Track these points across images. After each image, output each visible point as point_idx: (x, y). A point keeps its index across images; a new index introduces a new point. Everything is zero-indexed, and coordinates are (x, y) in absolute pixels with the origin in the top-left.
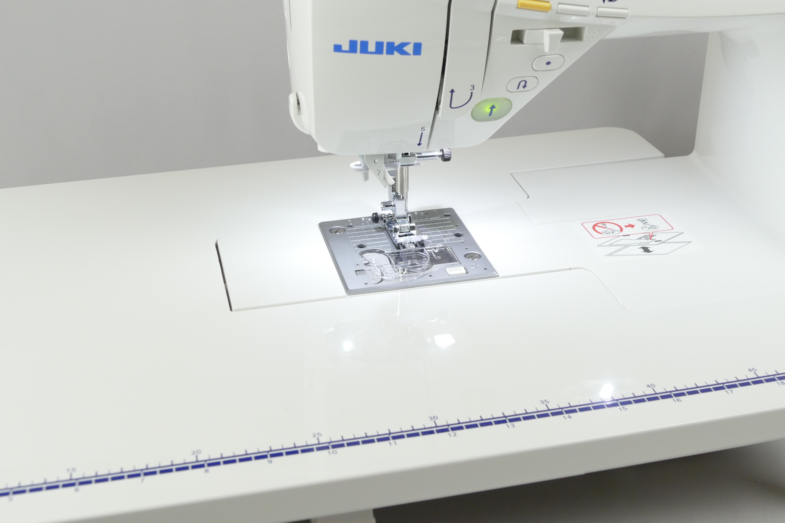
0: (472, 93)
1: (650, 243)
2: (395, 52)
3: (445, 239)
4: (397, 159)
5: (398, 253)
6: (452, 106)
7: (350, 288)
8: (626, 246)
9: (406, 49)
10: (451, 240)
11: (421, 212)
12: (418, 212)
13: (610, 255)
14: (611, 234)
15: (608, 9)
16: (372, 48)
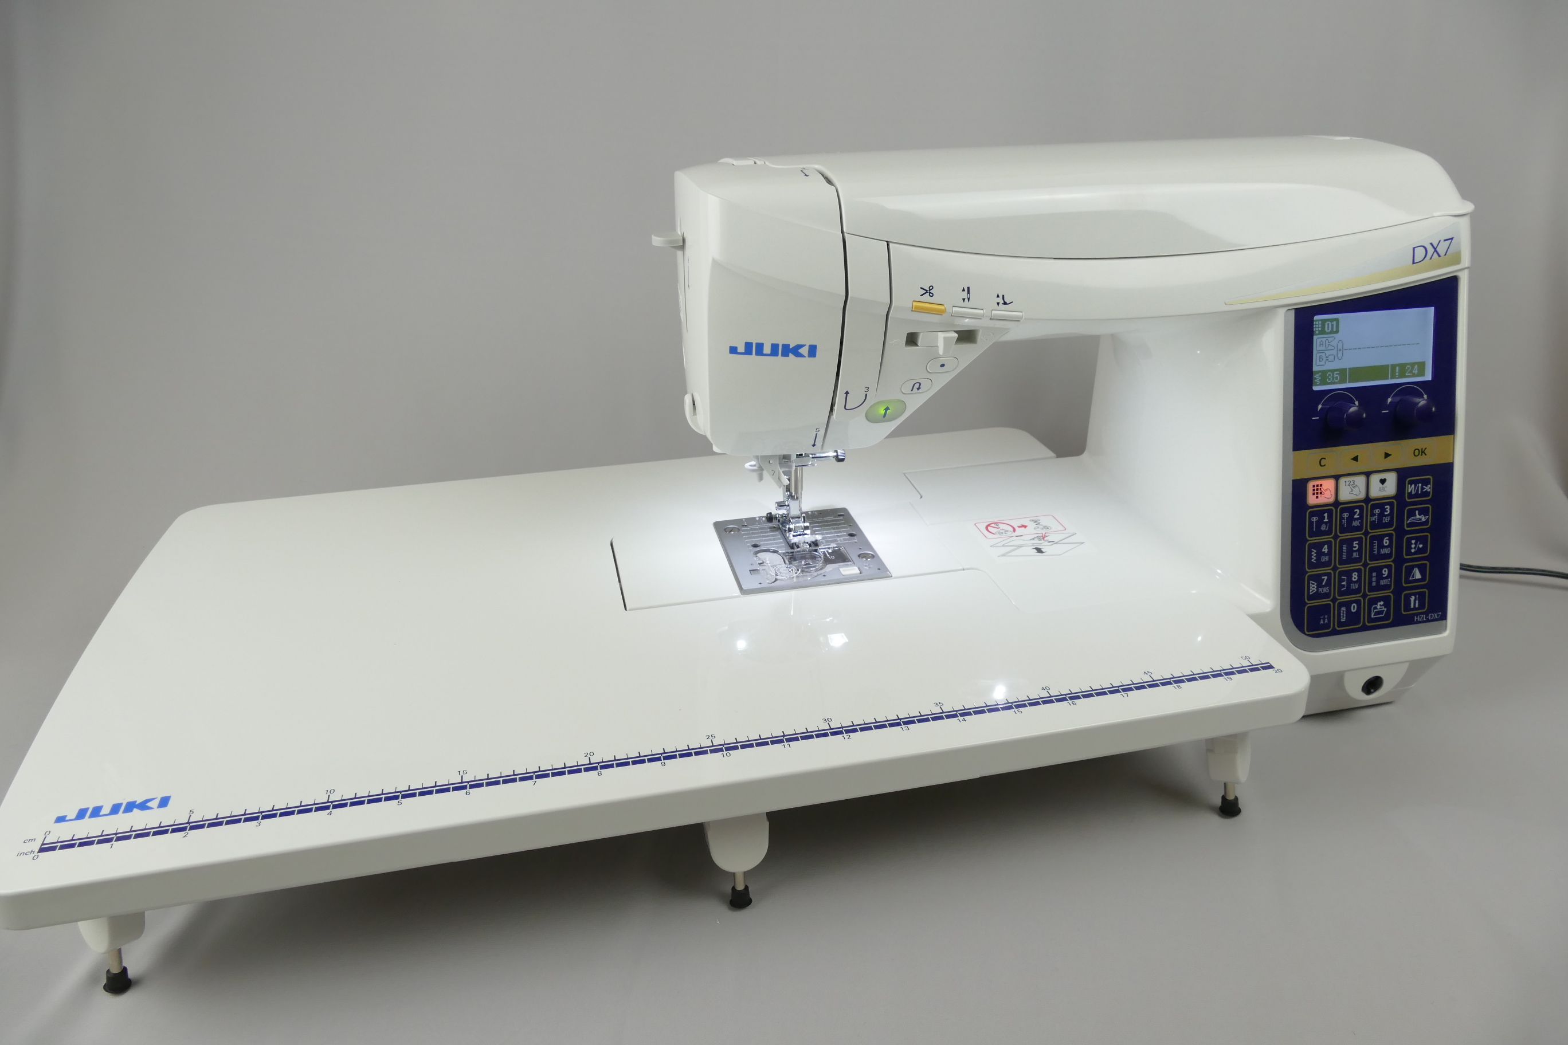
0: (866, 395)
1: (1043, 544)
2: (790, 354)
3: (838, 539)
4: (792, 460)
5: (793, 553)
6: (847, 408)
7: (744, 587)
8: (1020, 546)
9: (801, 351)
10: (845, 540)
11: (815, 511)
12: (812, 512)
13: (1003, 555)
14: (1004, 534)
15: (1002, 312)
16: (767, 350)
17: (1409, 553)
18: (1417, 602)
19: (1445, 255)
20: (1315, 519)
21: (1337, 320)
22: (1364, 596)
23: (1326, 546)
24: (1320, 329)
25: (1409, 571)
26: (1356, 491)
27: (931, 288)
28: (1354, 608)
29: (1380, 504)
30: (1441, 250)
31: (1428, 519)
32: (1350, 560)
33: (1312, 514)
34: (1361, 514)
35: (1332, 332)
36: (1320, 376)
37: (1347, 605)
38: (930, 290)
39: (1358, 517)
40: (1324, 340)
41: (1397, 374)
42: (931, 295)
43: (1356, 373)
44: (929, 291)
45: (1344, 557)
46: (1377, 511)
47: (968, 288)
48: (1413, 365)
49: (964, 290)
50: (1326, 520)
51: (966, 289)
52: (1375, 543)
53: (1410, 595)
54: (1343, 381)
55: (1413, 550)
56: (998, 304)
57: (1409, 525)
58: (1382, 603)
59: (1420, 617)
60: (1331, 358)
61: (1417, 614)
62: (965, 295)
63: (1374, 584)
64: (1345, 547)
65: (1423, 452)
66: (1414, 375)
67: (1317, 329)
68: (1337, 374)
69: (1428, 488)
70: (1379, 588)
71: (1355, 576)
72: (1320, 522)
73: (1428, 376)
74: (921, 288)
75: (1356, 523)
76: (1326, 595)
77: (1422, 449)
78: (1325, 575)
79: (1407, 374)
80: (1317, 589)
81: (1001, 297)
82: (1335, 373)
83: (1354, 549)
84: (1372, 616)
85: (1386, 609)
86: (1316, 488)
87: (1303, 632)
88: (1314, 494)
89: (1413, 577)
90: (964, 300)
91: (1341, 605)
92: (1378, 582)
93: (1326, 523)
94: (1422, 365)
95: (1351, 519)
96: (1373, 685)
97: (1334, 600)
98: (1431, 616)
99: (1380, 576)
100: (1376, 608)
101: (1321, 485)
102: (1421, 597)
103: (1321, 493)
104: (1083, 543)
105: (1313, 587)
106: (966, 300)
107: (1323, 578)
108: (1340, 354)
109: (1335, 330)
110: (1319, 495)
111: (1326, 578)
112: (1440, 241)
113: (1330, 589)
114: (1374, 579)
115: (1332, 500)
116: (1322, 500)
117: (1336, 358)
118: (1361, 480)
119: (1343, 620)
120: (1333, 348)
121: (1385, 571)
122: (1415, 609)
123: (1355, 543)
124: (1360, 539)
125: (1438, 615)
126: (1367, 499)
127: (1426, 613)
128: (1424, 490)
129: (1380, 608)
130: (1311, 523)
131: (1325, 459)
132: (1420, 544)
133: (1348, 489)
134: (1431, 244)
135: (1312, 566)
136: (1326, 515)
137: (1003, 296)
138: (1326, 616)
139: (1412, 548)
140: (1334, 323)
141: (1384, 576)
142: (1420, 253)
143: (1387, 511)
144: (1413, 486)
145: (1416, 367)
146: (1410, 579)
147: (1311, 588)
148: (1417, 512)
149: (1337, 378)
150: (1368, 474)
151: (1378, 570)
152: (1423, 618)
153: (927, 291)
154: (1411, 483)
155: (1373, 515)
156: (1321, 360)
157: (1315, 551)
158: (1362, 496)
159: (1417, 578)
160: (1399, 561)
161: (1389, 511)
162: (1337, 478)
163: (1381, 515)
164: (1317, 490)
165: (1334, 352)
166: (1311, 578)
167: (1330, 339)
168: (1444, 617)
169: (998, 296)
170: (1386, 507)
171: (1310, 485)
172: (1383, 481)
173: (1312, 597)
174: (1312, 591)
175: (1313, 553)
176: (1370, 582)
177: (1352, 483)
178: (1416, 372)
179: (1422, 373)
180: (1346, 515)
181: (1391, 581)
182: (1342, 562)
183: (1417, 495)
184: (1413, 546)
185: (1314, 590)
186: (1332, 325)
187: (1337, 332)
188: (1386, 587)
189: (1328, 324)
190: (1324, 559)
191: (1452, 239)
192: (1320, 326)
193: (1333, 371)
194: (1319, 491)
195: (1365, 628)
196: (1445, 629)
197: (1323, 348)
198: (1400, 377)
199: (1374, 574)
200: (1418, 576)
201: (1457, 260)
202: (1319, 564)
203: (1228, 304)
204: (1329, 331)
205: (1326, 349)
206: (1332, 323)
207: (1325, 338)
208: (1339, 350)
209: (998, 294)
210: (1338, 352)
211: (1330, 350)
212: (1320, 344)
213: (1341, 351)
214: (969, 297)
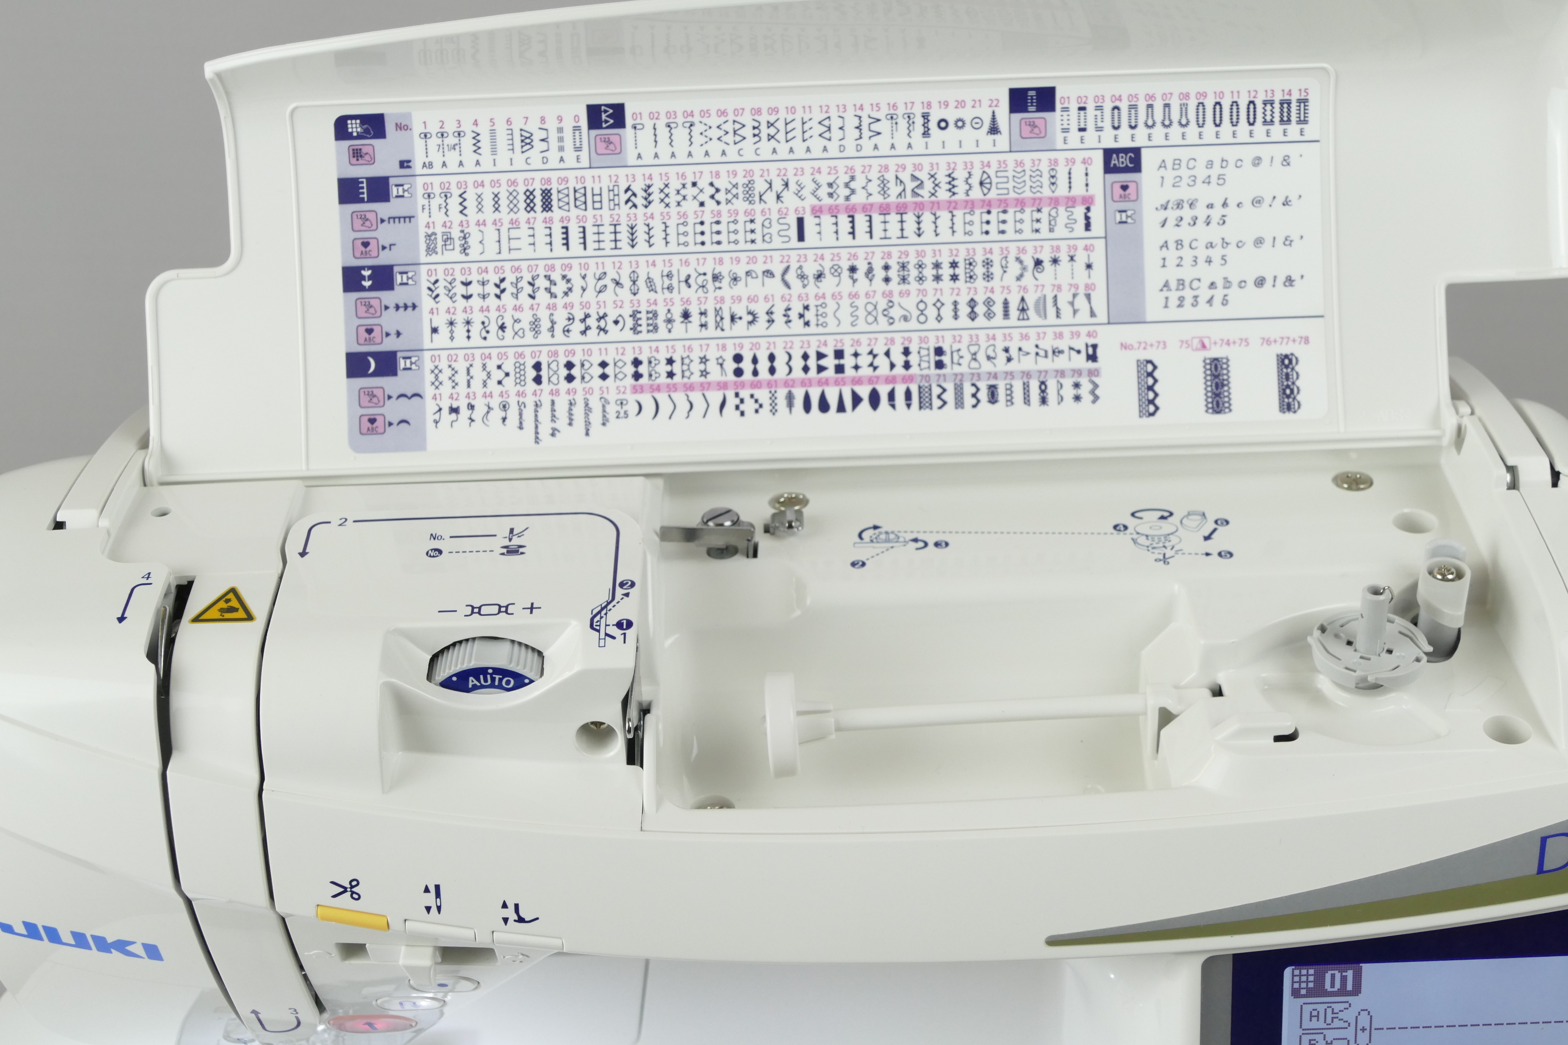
2: (113, 950)
6: (268, 1030)
9: (131, 948)
15: (515, 935)
16: (66, 937)
24: (1311, 985)
27: (355, 883)
35: (1343, 992)
38: (352, 887)
40: (1321, 1008)
42: (356, 897)
44: (351, 889)
47: (437, 887)
49: (427, 890)
51: (432, 889)
56: (506, 920)
62: (430, 899)
67: (1304, 985)
74: (333, 884)
81: (511, 908)
90: (428, 909)
106: (434, 910)
108: (1363, 1038)
109: (1349, 987)
120: (1346, 1025)
137: (517, 906)
140: (1350, 974)
142: (1559, 852)
153: (345, 888)
165: (1349, 1033)
167: (1337, 1007)
169: (505, 906)
186: (1344, 979)
187: (1357, 990)
189: (1333, 976)
192: (1311, 978)
197: (1315, 1024)
203: (1053, 941)
204: (1336, 989)
205: (1326, 1026)
206: (1344, 974)
207: (1323, 1003)
208: (1363, 1030)
209: (504, 902)
210: (1359, 1032)
211: (1332, 1029)
212: (1311, 1016)
213: (1367, 1032)
214: (439, 905)
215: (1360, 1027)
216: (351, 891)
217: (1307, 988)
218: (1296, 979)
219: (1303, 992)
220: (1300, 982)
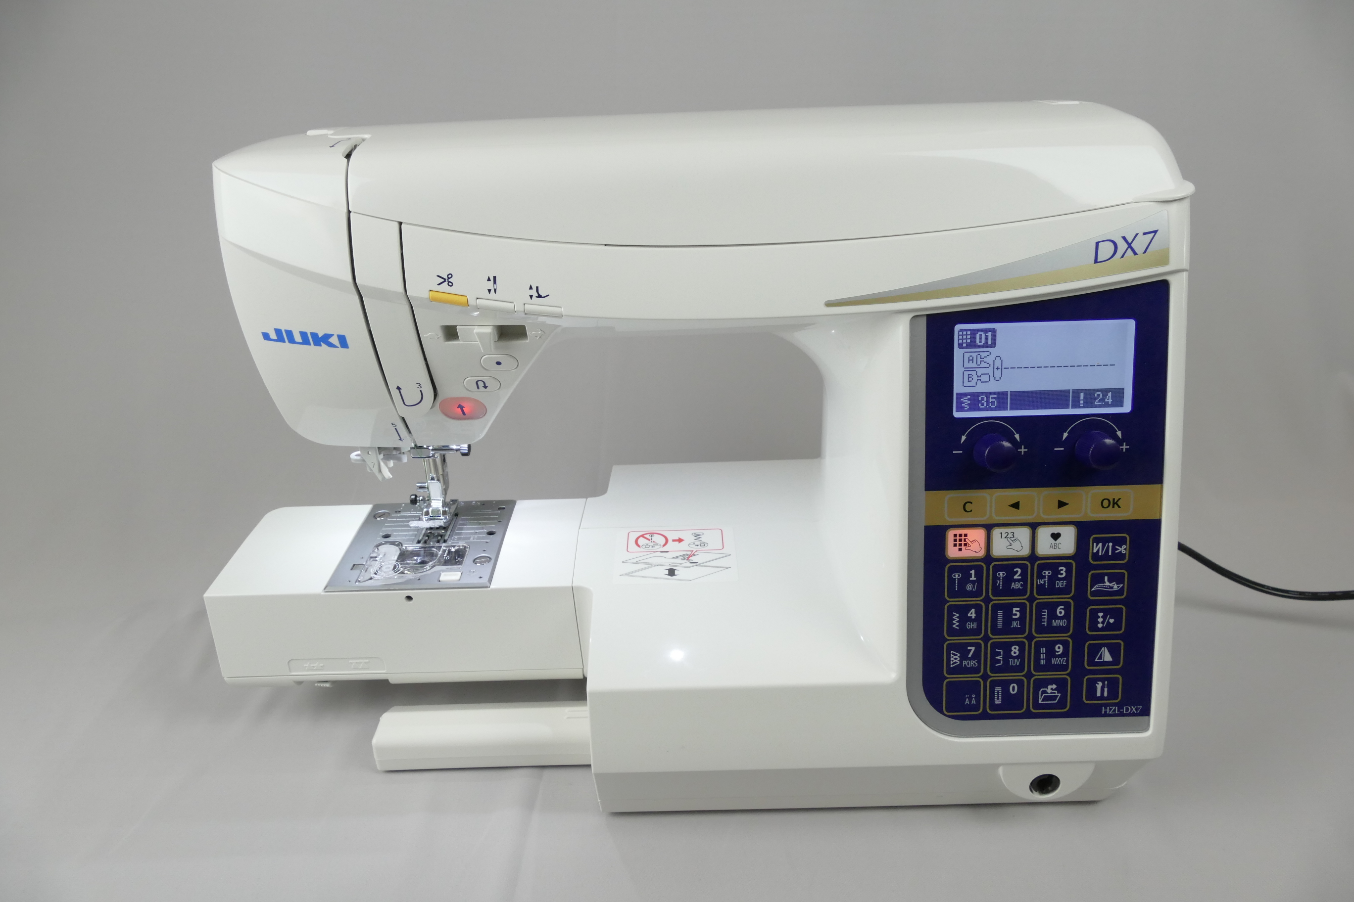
0: (421, 391)
2: (322, 344)
3: (474, 537)
6: (406, 404)
9: (332, 340)
14: (651, 548)
15: (536, 306)
16: (298, 338)
17: (1094, 627)
18: (1106, 690)
19: (1145, 252)
20: (957, 576)
21: (994, 331)
22: (1029, 676)
23: (973, 610)
24: (969, 341)
25: (1095, 650)
26: (1016, 545)
27: (450, 276)
28: (1013, 689)
29: (1053, 563)
30: (1139, 246)
31: (1123, 587)
32: (1007, 629)
33: (953, 570)
34: (1024, 574)
35: (986, 345)
36: (969, 399)
37: (1005, 684)
38: (449, 278)
39: (1020, 577)
40: (974, 355)
41: (1082, 402)
42: (450, 284)
43: (1022, 398)
44: (447, 280)
45: (1000, 625)
46: (1047, 573)
47: (495, 278)
48: (1105, 391)
49: (489, 280)
50: (973, 578)
51: (492, 279)
52: (1045, 612)
53: (1095, 681)
54: (1002, 406)
55: (1100, 626)
56: (531, 296)
57: (1094, 594)
58: (1054, 686)
59: (1110, 709)
60: (985, 378)
61: (1106, 705)
62: (490, 285)
63: (1043, 662)
64: (1000, 613)
65: (1115, 503)
66: (1107, 405)
67: (965, 341)
68: (992, 398)
69: (1122, 549)
70: (1049, 667)
71: (1015, 651)
72: (965, 579)
73: (1127, 407)
74: (438, 276)
75: (1016, 586)
76: (975, 670)
77: (1114, 499)
78: (972, 645)
79: (1096, 403)
80: (961, 661)
81: (534, 289)
82: (991, 396)
83: (1014, 617)
84: (1040, 702)
85: (1060, 695)
86: (958, 538)
87: (940, 711)
88: (955, 545)
89: (1100, 658)
90: (489, 291)
91: (994, 684)
92: (1048, 660)
93: (973, 582)
94: (1118, 395)
95: (1009, 579)
96: (1045, 783)
97: (985, 677)
98: (1127, 709)
99: (1051, 653)
100: (1045, 692)
101: (966, 535)
102: (1112, 685)
103: (965, 545)
104: (727, 568)
105: (956, 659)
106: (493, 291)
107: (969, 648)
108: (998, 373)
109: (990, 343)
110: (963, 547)
111: (973, 649)
112: (1137, 235)
113: (979, 662)
114: (1043, 656)
115: (981, 554)
116: (966, 553)
117: (992, 378)
118: (1023, 533)
119: (998, 702)
120: (988, 365)
121: (1059, 648)
122: (1102, 697)
123: (1014, 609)
124: (1022, 607)
125: (1137, 709)
126: (1033, 557)
127: (1120, 705)
128: (1117, 552)
129: (1051, 693)
130: (952, 581)
131: (971, 503)
132: (1110, 618)
133: (1005, 543)
134: (1124, 238)
135: (952, 632)
136: (973, 572)
137: (537, 288)
138: (974, 696)
139: (1099, 623)
140: (990, 334)
141: (1057, 654)
142: (1106, 250)
143: (1062, 574)
144: (1100, 545)
145: (1110, 394)
146: (1096, 660)
147: (952, 659)
148: (1106, 578)
149: (993, 403)
150: (1034, 527)
151: (1050, 646)
152: (1114, 711)
153: (445, 279)
154: (1097, 541)
155: (1041, 577)
156: (970, 379)
157: (958, 615)
158: (1026, 551)
159: (1105, 660)
160: (1079, 637)
161: (1064, 575)
162: (989, 528)
163: (1053, 578)
164: (960, 540)
165: (990, 371)
166: (951, 647)
167: (983, 355)
168: (1146, 712)
169: (531, 288)
170: (1060, 568)
171: (950, 534)
172: (1056, 536)
173: (952, 671)
174: (953, 664)
175: (954, 617)
176: (1037, 659)
177: (1010, 535)
178: (1110, 401)
179: (1118, 401)
180: (1001, 574)
181: (1067, 661)
182: (995, 631)
183: (1106, 557)
184: (1100, 620)
185: (956, 663)
186: (987, 337)
187: (994, 345)
188: (1063, 668)
189: (981, 336)
190: (971, 626)
191: (1155, 232)
192: (969, 337)
193: (988, 394)
194: (963, 542)
195: (1028, 715)
196: (1146, 728)
197: (971, 365)
198: (1086, 405)
199: (1043, 650)
200: (1107, 657)
201: (1164, 259)
202: (963, 631)
203: (829, 304)
204: (982, 344)
205: (977, 366)
206: (987, 334)
207: (975, 352)
208: (998, 368)
209: (531, 286)
210: (996, 370)
211: (981, 368)
212: (969, 360)
213: (1000, 370)
214: (495, 288)
215: (996, 367)
216: (448, 281)
217: (966, 343)
218: (961, 337)
219: (964, 345)
220: (963, 339)
